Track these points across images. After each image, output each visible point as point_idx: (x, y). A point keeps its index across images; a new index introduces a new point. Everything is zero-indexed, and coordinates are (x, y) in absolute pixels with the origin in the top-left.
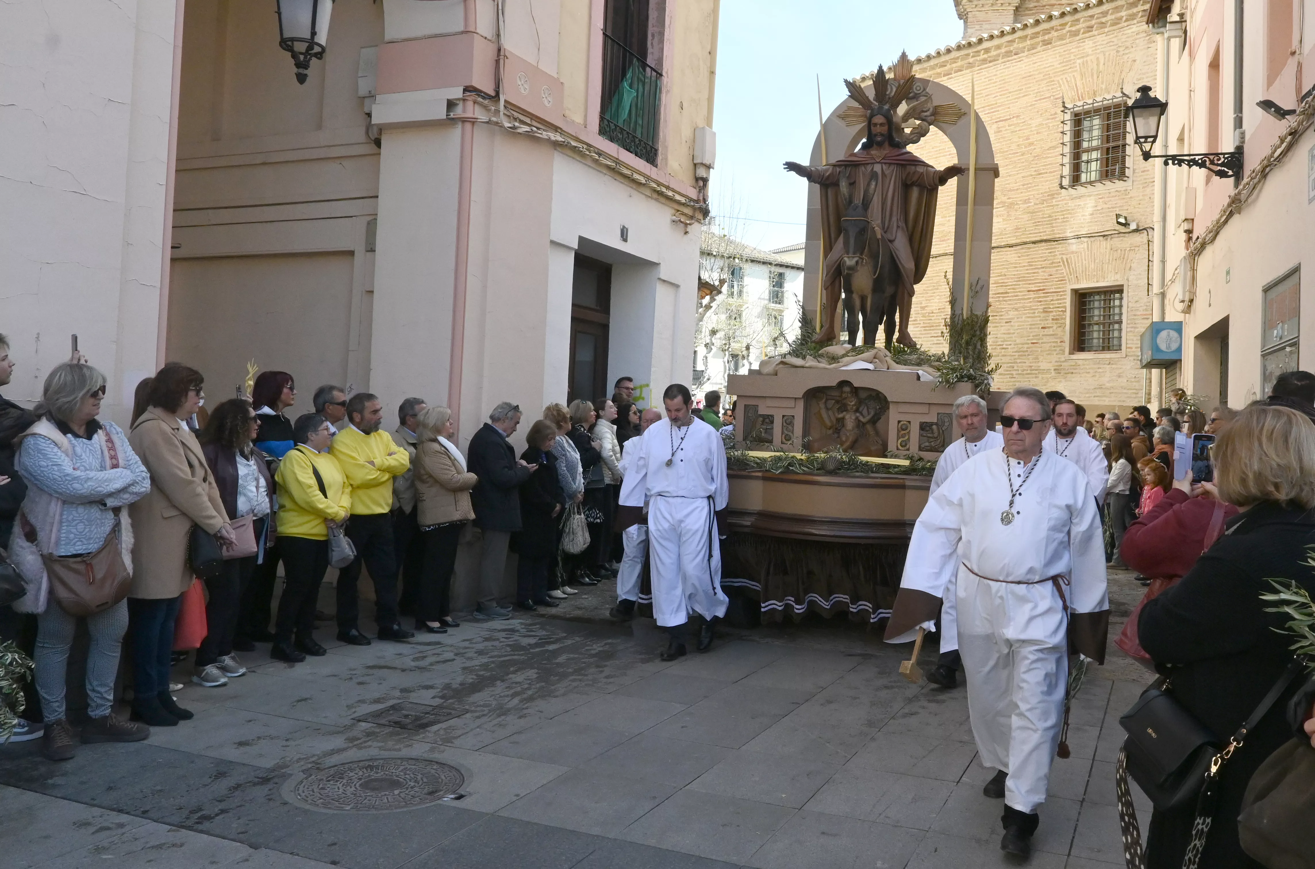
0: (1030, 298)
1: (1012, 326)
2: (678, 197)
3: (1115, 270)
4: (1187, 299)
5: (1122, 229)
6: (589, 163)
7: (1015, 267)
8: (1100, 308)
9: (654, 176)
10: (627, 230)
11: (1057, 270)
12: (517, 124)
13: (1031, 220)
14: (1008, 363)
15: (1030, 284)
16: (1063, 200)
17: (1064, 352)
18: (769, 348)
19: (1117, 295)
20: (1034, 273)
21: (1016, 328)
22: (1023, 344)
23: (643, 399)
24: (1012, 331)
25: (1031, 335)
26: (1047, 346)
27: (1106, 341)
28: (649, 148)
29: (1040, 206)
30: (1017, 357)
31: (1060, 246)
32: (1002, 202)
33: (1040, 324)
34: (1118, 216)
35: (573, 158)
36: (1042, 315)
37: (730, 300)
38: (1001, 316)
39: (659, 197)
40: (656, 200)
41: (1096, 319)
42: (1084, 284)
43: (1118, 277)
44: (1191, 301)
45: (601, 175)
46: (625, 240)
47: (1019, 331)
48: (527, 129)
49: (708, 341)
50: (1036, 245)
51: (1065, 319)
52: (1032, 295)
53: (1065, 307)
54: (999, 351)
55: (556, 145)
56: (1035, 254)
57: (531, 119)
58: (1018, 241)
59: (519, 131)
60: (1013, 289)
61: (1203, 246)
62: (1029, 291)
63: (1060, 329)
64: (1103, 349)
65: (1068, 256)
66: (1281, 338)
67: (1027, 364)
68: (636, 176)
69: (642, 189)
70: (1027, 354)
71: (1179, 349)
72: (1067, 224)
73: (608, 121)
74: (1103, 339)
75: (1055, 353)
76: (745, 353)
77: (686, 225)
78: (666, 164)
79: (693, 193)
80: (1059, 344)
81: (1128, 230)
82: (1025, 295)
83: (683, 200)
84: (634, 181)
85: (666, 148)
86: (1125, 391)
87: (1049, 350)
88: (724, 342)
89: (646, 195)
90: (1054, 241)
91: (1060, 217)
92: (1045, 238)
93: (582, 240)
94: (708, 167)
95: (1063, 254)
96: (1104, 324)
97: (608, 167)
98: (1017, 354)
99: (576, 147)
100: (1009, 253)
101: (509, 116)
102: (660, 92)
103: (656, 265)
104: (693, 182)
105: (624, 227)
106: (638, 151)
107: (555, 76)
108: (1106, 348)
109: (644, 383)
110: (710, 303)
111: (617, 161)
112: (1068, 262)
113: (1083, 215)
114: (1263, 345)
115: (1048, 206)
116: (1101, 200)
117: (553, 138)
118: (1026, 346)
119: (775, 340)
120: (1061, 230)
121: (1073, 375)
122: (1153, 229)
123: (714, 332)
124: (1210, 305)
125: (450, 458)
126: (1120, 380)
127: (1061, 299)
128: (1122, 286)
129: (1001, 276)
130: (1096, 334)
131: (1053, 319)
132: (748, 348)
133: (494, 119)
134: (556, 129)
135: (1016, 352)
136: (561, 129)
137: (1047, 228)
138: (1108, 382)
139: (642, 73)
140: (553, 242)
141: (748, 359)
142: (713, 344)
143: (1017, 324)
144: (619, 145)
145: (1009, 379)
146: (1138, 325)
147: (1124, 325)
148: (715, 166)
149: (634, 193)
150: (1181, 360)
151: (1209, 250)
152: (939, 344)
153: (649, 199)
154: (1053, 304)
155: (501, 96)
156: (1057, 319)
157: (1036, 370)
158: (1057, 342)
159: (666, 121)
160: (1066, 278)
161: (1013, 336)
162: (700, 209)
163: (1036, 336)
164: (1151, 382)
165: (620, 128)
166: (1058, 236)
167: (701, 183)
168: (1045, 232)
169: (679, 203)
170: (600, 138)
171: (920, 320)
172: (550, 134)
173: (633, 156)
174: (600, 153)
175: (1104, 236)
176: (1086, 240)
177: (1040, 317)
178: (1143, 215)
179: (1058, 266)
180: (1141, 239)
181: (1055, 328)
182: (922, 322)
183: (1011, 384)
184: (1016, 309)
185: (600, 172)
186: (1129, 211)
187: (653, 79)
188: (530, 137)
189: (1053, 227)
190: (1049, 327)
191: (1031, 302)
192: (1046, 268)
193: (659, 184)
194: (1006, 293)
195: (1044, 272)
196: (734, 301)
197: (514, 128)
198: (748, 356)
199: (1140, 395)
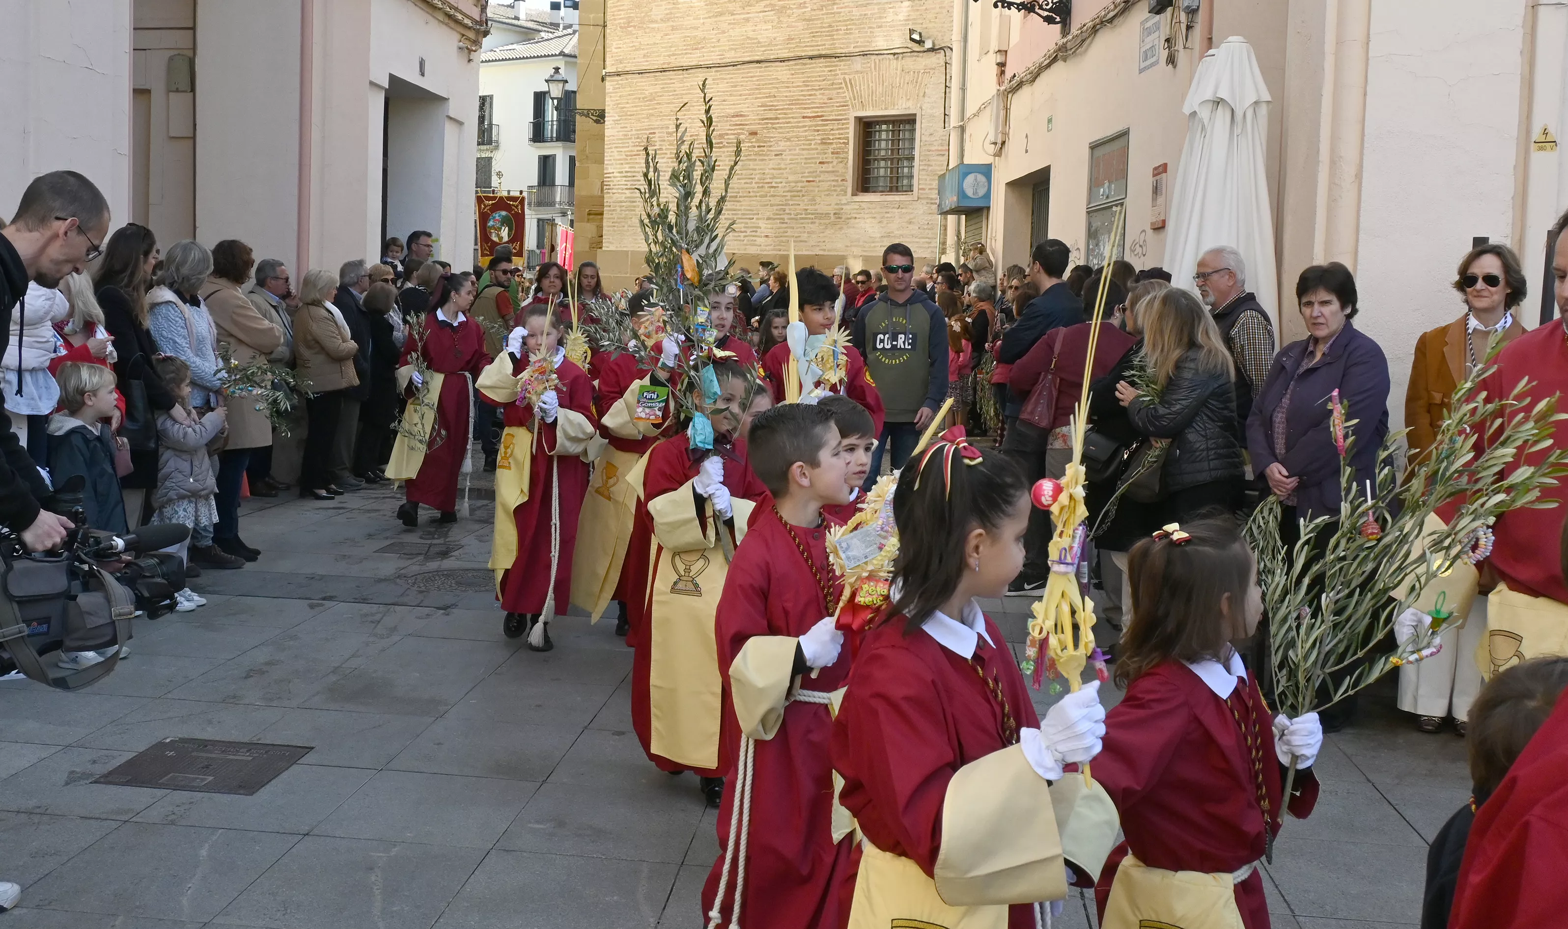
0: (805, 126)
1: (783, 159)
2: (464, 20)
3: (906, 96)
4: (999, 142)
5: (916, 47)
7: (788, 87)
8: (887, 140)
10: (425, 62)
11: (838, 93)
13: (807, 29)
14: (779, 205)
15: (805, 108)
16: (846, 7)
17: (846, 192)
19: (907, 127)
20: (810, 95)
21: (788, 162)
22: (796, 182)
24: (783, 166)
25: (807, 171)
26: (825, 185)
27: (895, 180)
29: (817, 12)
30: (789, 198)
31: (842, 63)
32: (770, 4)
33: (818, 158)
34: (911, 31)
36: (819, 147)
38: (770, 146)
39: (452, 22)
40: (446, 24)
41: (883, 153)
42: (869, 112)
43: (910, 104)
44: (1003, 143)
46: (423, 75)
47: (792, 166)
50: (813, 61)
51: (847, 153)
52: (808, 122)
53: (847, 138)
54: (767, 189)
56: (812, 72)
58: (792, 55)
60: (785, 114)
61: (1020, 85)
62: (804, 117)
63: (841, 165)
64: (891, 190)
65: (851, 77)
66: (1107, 197)
67: (802, 207)
69: (438, 14)
70: (801, 194)
71: (987, 195)
72: (851, 36)
74: (891, 178)
75: (835, 194)
77: (470, 51)
79: (477, 13)
80: (841, 183)
81: (922, 49)
82: (799, 122)
83: (469, 23)
84: (432, 6)
86: (917, 240)
87: (828, 190)
89: (439, 21)
90: (836, 57)
91: (843, 28)
92: (824, 52)
93: (393, 78)
95: (845, 74)
96: (892, 160)
98: (789, 194)
100: (779, 69)
103: (444, 100)
105: (422, 59)
108: (894, 188)
112: (851, 84)
113: (870, 28)
114: (1089, 203)
115: (827, 14)
116: (891, 10)
118: (800, 184)
120: (843, 44)
121: (857, 221)
122: (951, 49)
124: (1027, 151)
125: (336, 324)
126: (911, 227)
127: (842, 129)
128: (915, 115)
129: (770, 97)
130: (881, 170)
131: (833, 153)
135: (788, 191)
137: (826, 40)
138: (898, 229)
140: (372, 84)
143: (789, 158)
145: (779, 225)
146: (933, 163)
147: (916, 163)
149: (429, 18)
150: (988, 208)
151: (1026, 91)
153: (443, 25)
154: (833, 135)
156: (837, 153)
157: (812, 214)
158: (837, 181)
160: (849, 103)
161: (784, 171)
162: (483, 32)
163: (813, 172)
164: (946, 229)
166: (839, 51)
167: (483, 2)
168: (824, 45)
169: (466, 27)
171: (666, 149)
175: (894, 54)
176: (873, 57)
177: (817, 149)
178: (940, 32)
179: (840, 88)
180: (937, 59)
181: (835, 163)
182: (668, 152)
183: (782, 230)
184: (789, 140)
186: (924, 26)
189: (834, 39)
190: (828, 163)
191: (806, 131)
192: (826, 89)
193: (452, 7)
194: (776, 118)
195: (823, 94)
199: (932, 245)
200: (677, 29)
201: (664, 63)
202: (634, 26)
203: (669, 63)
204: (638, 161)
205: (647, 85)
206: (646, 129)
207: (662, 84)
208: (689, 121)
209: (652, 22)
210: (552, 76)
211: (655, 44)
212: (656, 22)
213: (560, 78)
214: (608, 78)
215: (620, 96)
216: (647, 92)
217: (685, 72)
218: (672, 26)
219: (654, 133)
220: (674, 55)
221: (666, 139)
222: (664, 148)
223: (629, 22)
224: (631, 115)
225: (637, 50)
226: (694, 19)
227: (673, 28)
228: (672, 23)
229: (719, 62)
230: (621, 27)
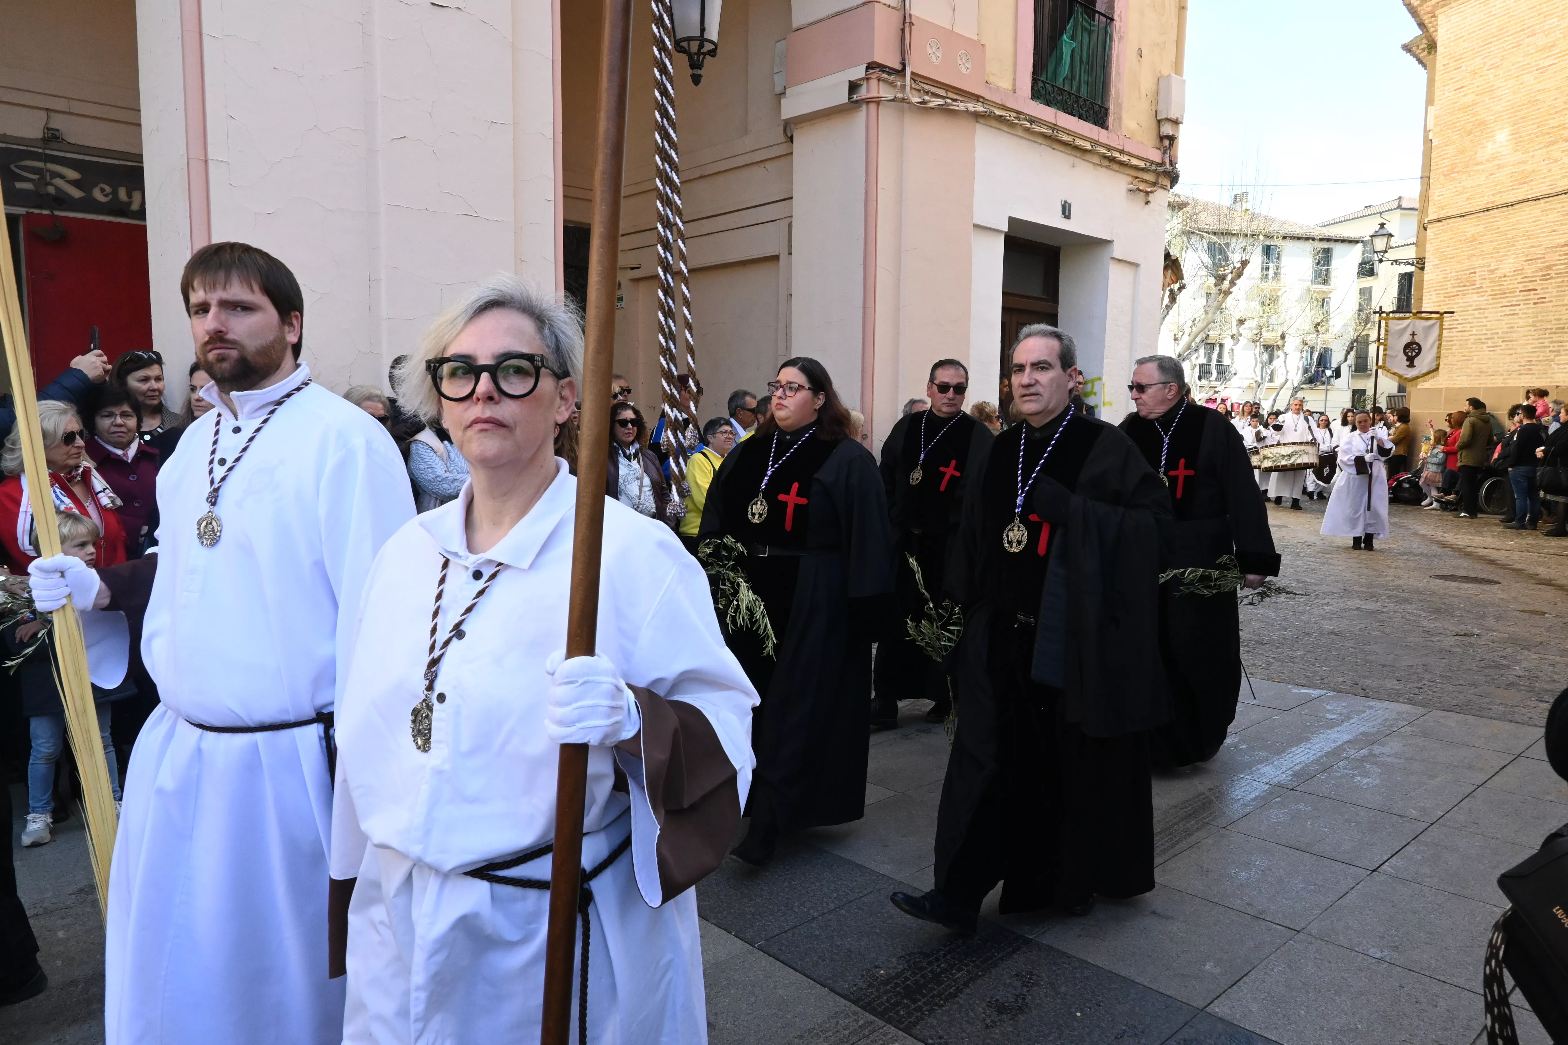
2: (1134, 162)
6: (1020, 133)
9: (1103, 140)
10: (1070, 205)
12: (927, 98)
18: (1311, 336)
23: (1095, 394)
28: (1097, 108)
35: (1000, 129)
37: (1264, 285)
39: (1111, 164)
40: (1107, 167)
45: (1036, 145)
46: (1068, 218)
48: (941, 102)
49: (1235, 331)
55: (977, 116)
57: (947, 91)
59: (930, 105)
68: (1079, 142)
69: (1088, 157)
73: (1043, 82)
76: (1280, 343)
77: (1147, 193)
78: (1120, 126)
79: (1155, 156)
83: (1141, 164)
84: (1077, 148)
85: (1119, 106)
88: (1255, 332)
89: (1094, 164)
93: (1012, 221)
94: (1176, 122)
97: (1044, 136)
99: (1001, 116)
101: (919, 91)
102: (1111, 40)
103: (1109, 243)
104: (1156, 142)
105: (1066, 202)
106: (1083, 112)
107: (976, 38)
109: (1095, 376)
110: (1229, 289)
111: (1054, 127)
117: (971, 109)
119: (1317, 326)
123: (1241, 322)
132: (1283, 337)
133: (900, 95)
134: (977, 98)
136: (983, 98)
139: (1087, 21)
140: (977, 226)
141: (1283, 350)
142: (1241, 335)
144: (1058, 109)
148: (1184, 121)
149: (1079, 162)
152: (1513, 314)
153: (1099, 168)
155: (907, 68)
159: (1118, 73)
162: (1166, 174)
165: (1060, 89)
167: (1166, 143)
169: (1136, 168)
170: (1033, 103)
171: (1486, 287)
172: (968, 105)
173: (1076, 119)
174: (1032, 120)
182: (1489, 289)
185: (1035, 142)
187: (1102, 26)
188: (945, 110)
193: (1110, 148)
196: (1270, 284)
197: (924, 102)
198: (1284, 346)
200: (1503, 167)
201: (1488, 203)
202: (1458, 172)
203: (1493, 202)
204: (1456, 301)
205: (1469, 227)
206: (1466, 270)
207: (1486, 223)
208: (1514, 256)
209: (1477, 164)
210: (1376, 232)
211: (1479, 185)
212: (1482, 163)
213: (1385, 233)
214: (1429, 226)
215: (1441, 241)
216: (1468, 234)
217: (1510, 208)
218: (1498, 165)
219: (1475, 273)
220: (1499, 193)
221: (1487, 277)
222: (1484, 286)
223: (1453, 169)
224: (1450, 258)
225: (1460, 194)
226: (1523, 154)
227: (1500, 167)
228: (1497, 162)
229: (1549, 192)
230: (1444, 175)
